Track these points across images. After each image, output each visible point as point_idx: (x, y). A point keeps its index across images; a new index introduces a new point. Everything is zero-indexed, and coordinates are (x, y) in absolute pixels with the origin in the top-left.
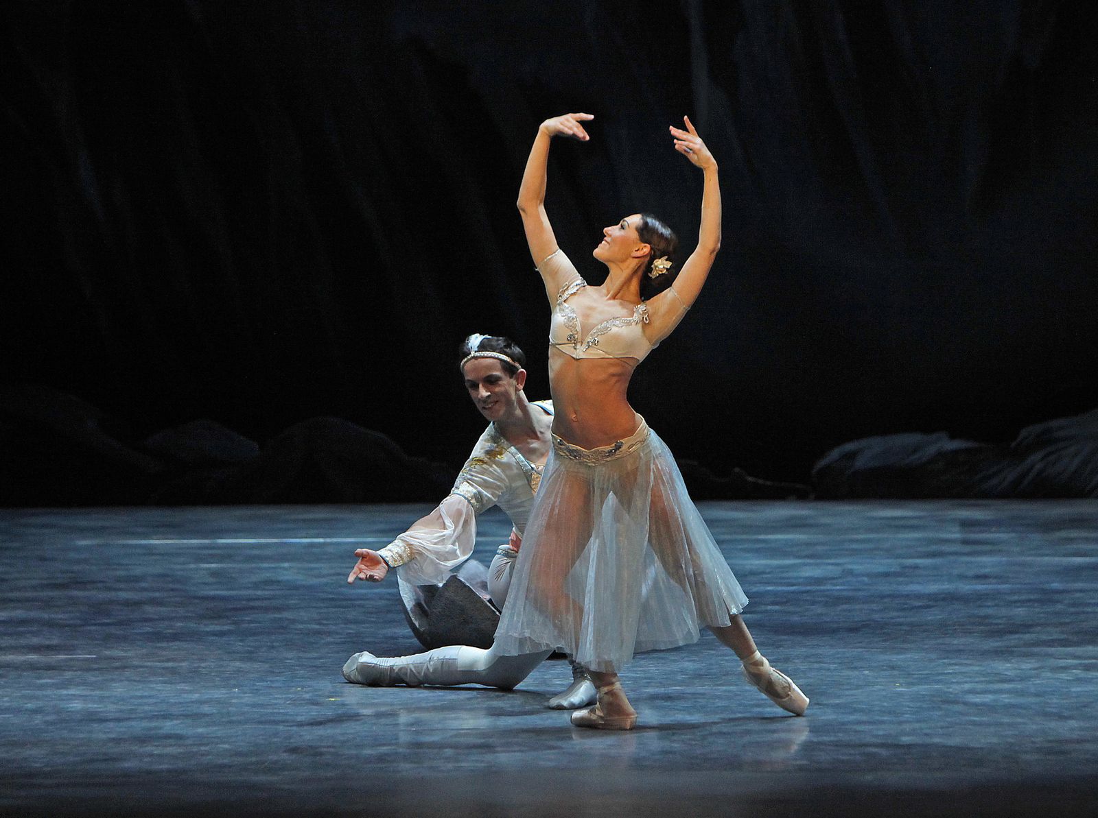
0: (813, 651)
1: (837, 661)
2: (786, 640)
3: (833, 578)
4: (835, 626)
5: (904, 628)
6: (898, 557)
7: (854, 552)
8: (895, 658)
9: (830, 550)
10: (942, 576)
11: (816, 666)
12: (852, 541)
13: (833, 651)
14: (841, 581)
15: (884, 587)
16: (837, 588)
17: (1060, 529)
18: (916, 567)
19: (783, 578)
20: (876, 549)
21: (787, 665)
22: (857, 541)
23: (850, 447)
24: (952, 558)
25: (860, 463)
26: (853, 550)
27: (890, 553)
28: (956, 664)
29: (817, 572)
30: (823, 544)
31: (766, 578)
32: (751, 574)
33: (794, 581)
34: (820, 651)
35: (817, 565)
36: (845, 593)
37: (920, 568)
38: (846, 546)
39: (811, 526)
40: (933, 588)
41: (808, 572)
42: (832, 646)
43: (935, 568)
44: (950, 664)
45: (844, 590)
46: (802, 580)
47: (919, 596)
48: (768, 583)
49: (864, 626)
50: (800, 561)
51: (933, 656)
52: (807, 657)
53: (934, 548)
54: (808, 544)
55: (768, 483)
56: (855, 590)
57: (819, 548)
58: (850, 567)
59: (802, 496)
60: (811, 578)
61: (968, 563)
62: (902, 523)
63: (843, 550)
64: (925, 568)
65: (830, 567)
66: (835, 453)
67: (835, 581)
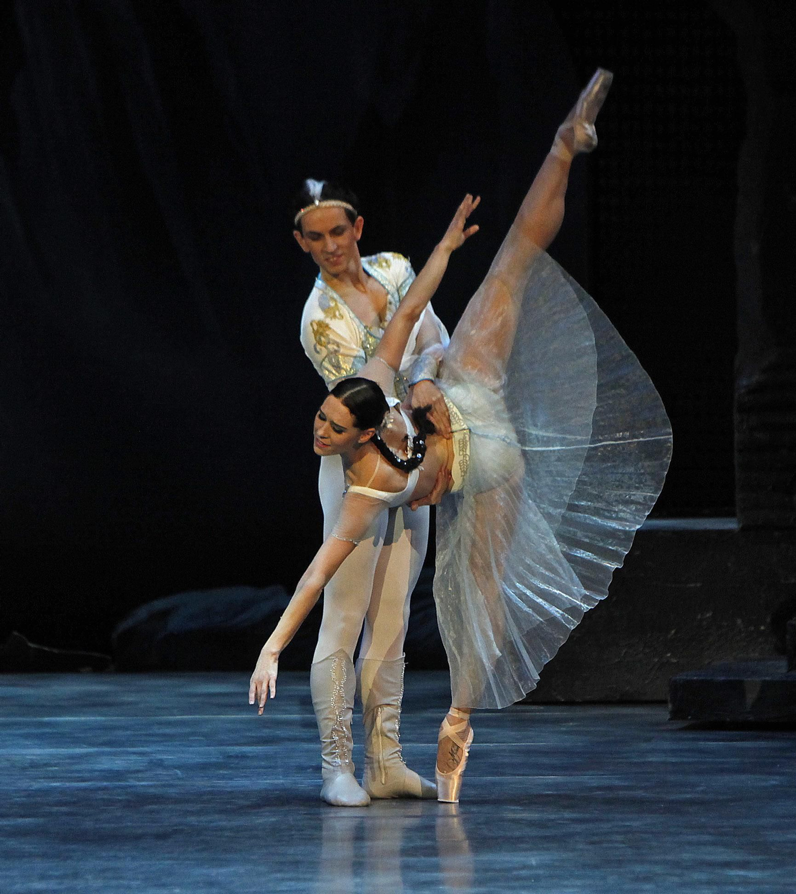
0: (111, 864)
1: (140, 876)
2: (74, 851)
3: (138, 771)
4: (140, 831)
5: (227, 834)
6: (221, 743)
7: (167, 738)
8: (213, 872)
9: (134, 735)
10: (275, 767)
11: (114, 883)
12: (160, 723)
13: (136, 864)
14: (148, 774)
15: (201, 783)
16: (142, 784)
17: (425, 708)
18: (243, 756)
19: (72, 772)
20: (193, 734)
21: (75, 882)
22: (169, 724)
23: (159, 604)
24: (290, 745)
25: (174, 624)
26: (164, 735)
27: (210, 739)
28: (291, 880)
29: (118, 764)
30: (125, 728)
31: (52, 771)
32: (32, 767)
33: (87, 775)
34: (119, 864)
35: (115, 754)
36: (152, 790)
37: (248, 757)
38: (156, 730)
39: (108, 705)
40: (265, 783)
41: (106, 764)
42: (134, 858)
43: (267, 757)
44: (283, 880)
45: (151, 786)
46: (97, 773)
47: (246, 794)
48: (54, 778)
49: (175, 832)
50: (96, 749)
51: (262, 869)
52: (104, 871)
53: (266, 732)
54: (104, 728)
55: (55, 651)
56: (164, 786)
57: (120, 733)
58: (159, 757)
59: (99, 668)
60: (110, 771)
61: (307, 751)
62: (226, 700)
63: (149, 735)
64: (256, 757)
65: (133, 757)
66: (142, 613)
67: (140, 775)
